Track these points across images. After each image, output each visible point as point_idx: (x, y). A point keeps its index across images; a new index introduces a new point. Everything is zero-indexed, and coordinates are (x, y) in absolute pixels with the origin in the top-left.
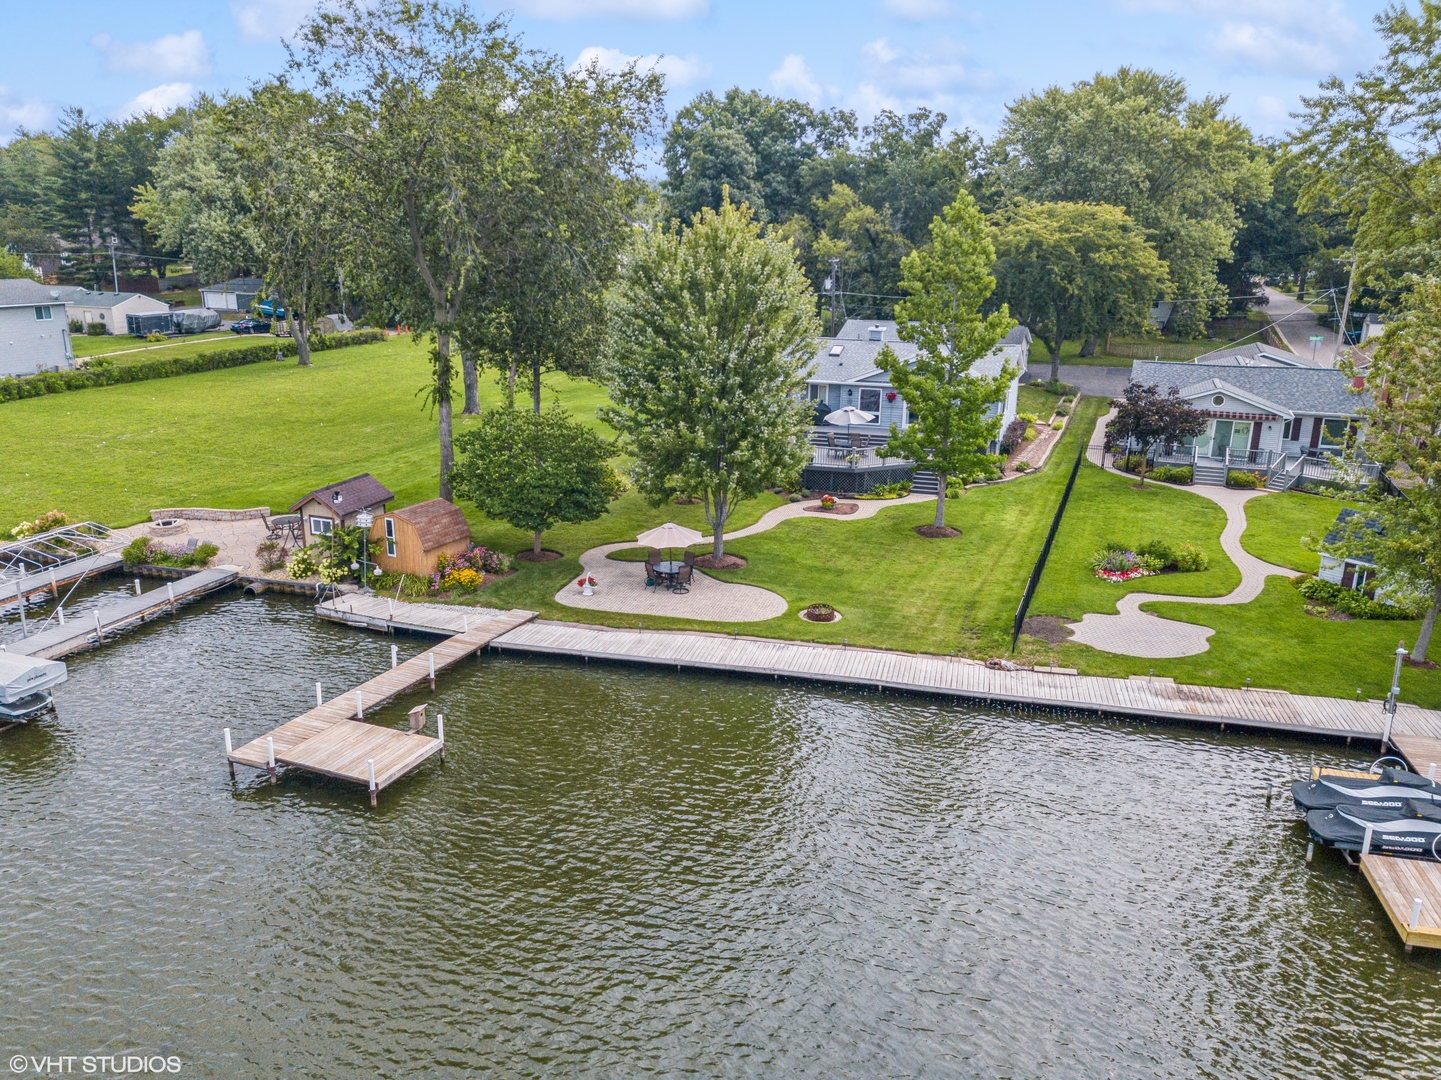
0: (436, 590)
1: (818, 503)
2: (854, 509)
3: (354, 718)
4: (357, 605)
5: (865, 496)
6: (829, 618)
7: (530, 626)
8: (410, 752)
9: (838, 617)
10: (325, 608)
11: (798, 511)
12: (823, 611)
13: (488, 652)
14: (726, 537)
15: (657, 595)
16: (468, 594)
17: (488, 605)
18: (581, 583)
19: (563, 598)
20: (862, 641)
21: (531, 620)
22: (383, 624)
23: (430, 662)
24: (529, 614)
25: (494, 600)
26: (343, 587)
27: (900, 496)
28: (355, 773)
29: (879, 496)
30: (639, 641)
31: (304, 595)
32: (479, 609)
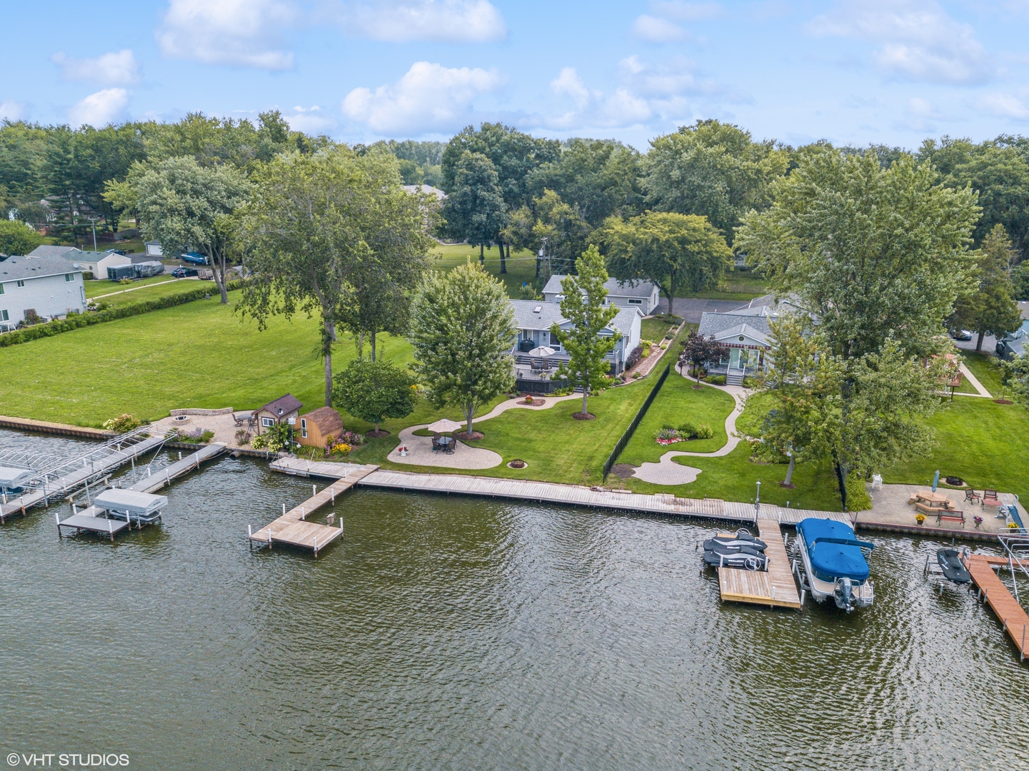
0: (328, 454)
1: (523, 399)
2: (543, 402)
3: (301, 520)
4: (288, 463)
5: (550, 395)
6: (522, 466)
7: (376, 473)
8: (329, 534)
9: (526, 465)
10: (274, 465)
11: (513, 404)
12: (519, 463)
13: (357, 487)
14: (474, 421)
15: (438, 455)
16: (344, 457)
17: (354, 462)
18: (400, 450)
19: (392, 457)
20: (535, 478)
21: (376, 470)
22: (304, 473)
23: (331, 492)
24: (375, 467)
25: (357, 460)
26: (281, 454)
27: (568, 395)
28: (307, 543)
29: (557, 395)
30: (429, 480)
31: (260, 457)
32: (350, 464)
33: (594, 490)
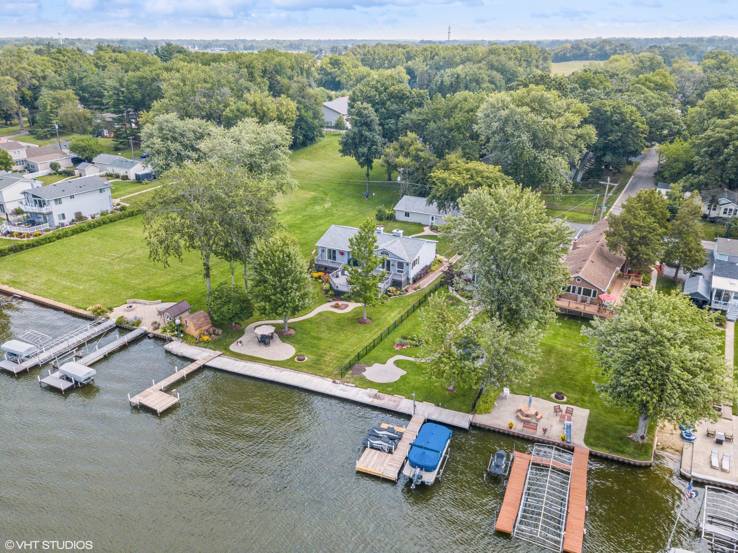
0: (198, 342)
1: (334, 303)
2: (347, 306)
3: (161, 390)
4: (177, 346)
5: (353, 301)
6: (304, 359)
7: (219, 358)
8: (172, 400)
9: (306, 359)
10: (169, 346)
12: (301, 358)
13: (204, 367)
16: (206, 344)
17: (210, 348)
18: (237, 343)
20: (305, 370)
21: (219, 356)
22: (180, 354)
23: (192, 367)
24: (221, 353)
25: (213, 347)
26: (173, 338)
28: (155, 408)
29: (357, 302)
30: (245, 366)
31: (163, 339)
32: (208, 350)
33: (334, 382)
